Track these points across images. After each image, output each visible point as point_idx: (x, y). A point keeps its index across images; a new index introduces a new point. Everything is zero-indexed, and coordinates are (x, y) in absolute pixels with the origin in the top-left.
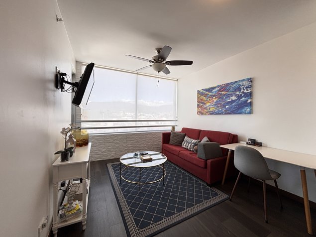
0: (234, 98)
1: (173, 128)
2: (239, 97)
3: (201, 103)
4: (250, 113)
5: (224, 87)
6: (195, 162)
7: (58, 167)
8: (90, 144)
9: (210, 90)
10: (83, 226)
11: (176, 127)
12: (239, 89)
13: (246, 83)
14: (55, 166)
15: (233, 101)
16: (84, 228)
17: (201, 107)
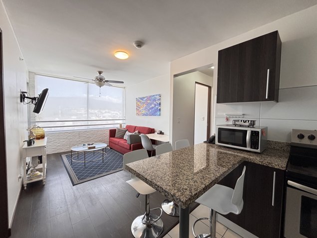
0: (153, 106)
1: (121, 125)
2: (155, 105)
3: (138, 107)
4: (160, 115)
5: (149, 98)
6: (125, 147)
7: (26, 149)
8: (46, 138)
9: (142, 99)
10: (43, 182)
11: (122, 125)
12: (155, 100)
13: (158, 97)
14: (24, 149)
15: (152, 108)
16: (44, 183)
17: (138, 110)
